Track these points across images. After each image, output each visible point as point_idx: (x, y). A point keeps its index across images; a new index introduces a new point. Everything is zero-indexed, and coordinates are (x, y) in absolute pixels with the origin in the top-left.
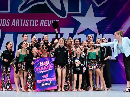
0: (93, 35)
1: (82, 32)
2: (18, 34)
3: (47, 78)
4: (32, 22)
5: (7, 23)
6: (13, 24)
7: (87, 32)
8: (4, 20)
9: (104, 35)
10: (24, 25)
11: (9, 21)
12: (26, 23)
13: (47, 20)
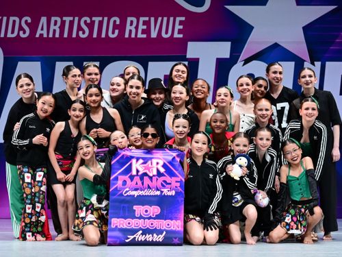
0: (292, 64)
1: (257, 57)
2: (57, 63)
3: (154, 219)
4: (101, 23)
5: (21, 28)
6: (42, 32)
7: (273, 54)
8: (12, 19)
9: (327, 63)
10: (74, 35)
11: (29, 20)
12: (80, 28)
13: (147, 19)
